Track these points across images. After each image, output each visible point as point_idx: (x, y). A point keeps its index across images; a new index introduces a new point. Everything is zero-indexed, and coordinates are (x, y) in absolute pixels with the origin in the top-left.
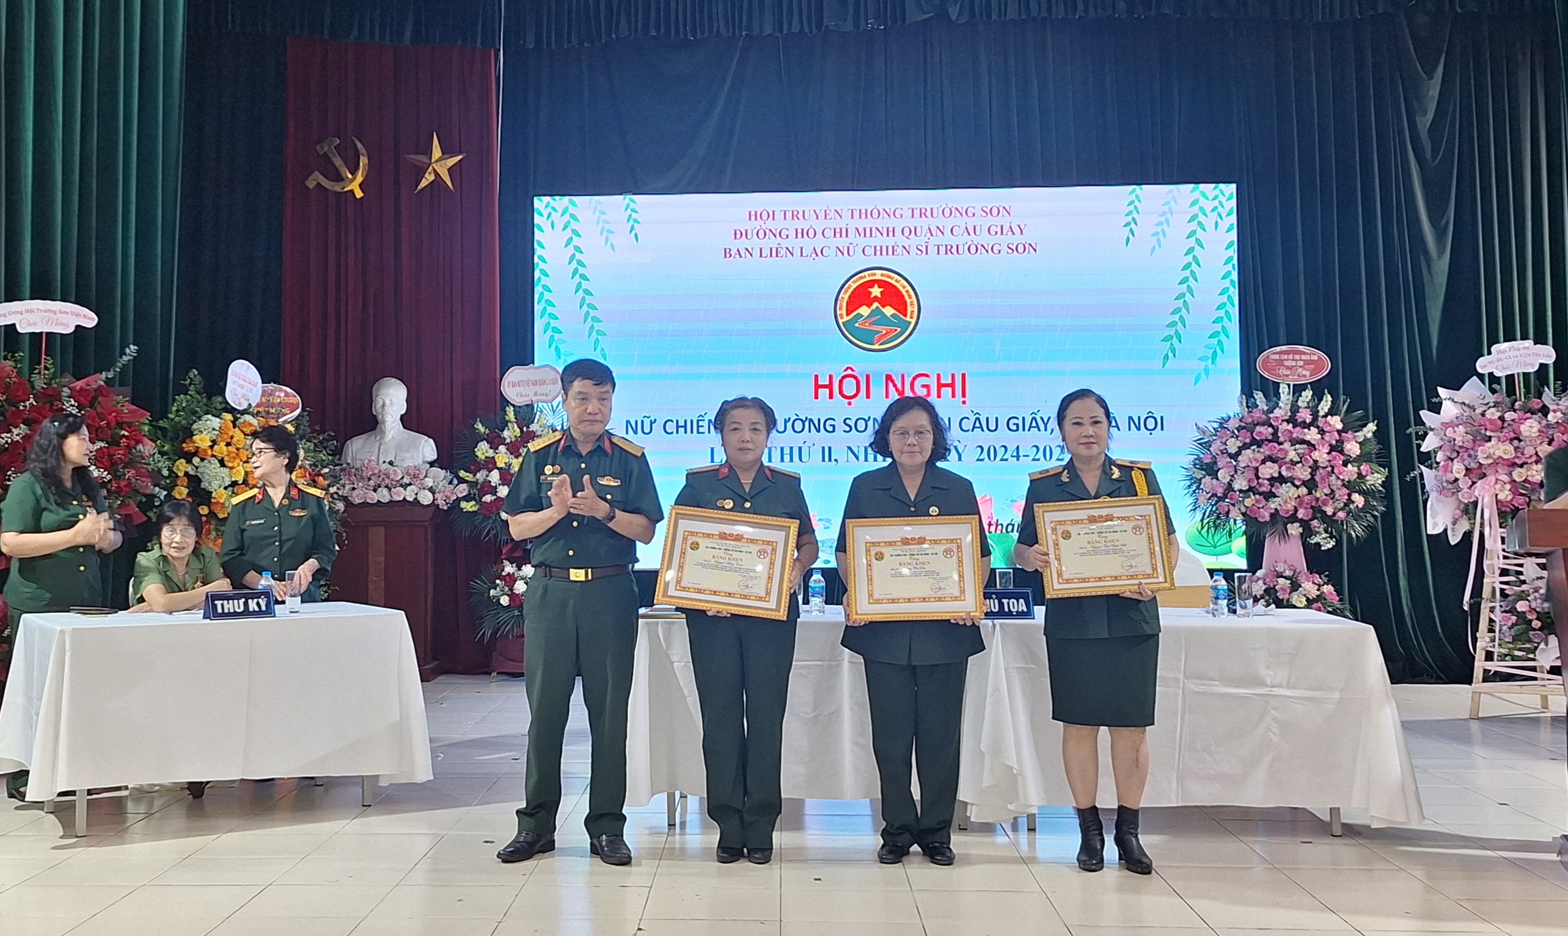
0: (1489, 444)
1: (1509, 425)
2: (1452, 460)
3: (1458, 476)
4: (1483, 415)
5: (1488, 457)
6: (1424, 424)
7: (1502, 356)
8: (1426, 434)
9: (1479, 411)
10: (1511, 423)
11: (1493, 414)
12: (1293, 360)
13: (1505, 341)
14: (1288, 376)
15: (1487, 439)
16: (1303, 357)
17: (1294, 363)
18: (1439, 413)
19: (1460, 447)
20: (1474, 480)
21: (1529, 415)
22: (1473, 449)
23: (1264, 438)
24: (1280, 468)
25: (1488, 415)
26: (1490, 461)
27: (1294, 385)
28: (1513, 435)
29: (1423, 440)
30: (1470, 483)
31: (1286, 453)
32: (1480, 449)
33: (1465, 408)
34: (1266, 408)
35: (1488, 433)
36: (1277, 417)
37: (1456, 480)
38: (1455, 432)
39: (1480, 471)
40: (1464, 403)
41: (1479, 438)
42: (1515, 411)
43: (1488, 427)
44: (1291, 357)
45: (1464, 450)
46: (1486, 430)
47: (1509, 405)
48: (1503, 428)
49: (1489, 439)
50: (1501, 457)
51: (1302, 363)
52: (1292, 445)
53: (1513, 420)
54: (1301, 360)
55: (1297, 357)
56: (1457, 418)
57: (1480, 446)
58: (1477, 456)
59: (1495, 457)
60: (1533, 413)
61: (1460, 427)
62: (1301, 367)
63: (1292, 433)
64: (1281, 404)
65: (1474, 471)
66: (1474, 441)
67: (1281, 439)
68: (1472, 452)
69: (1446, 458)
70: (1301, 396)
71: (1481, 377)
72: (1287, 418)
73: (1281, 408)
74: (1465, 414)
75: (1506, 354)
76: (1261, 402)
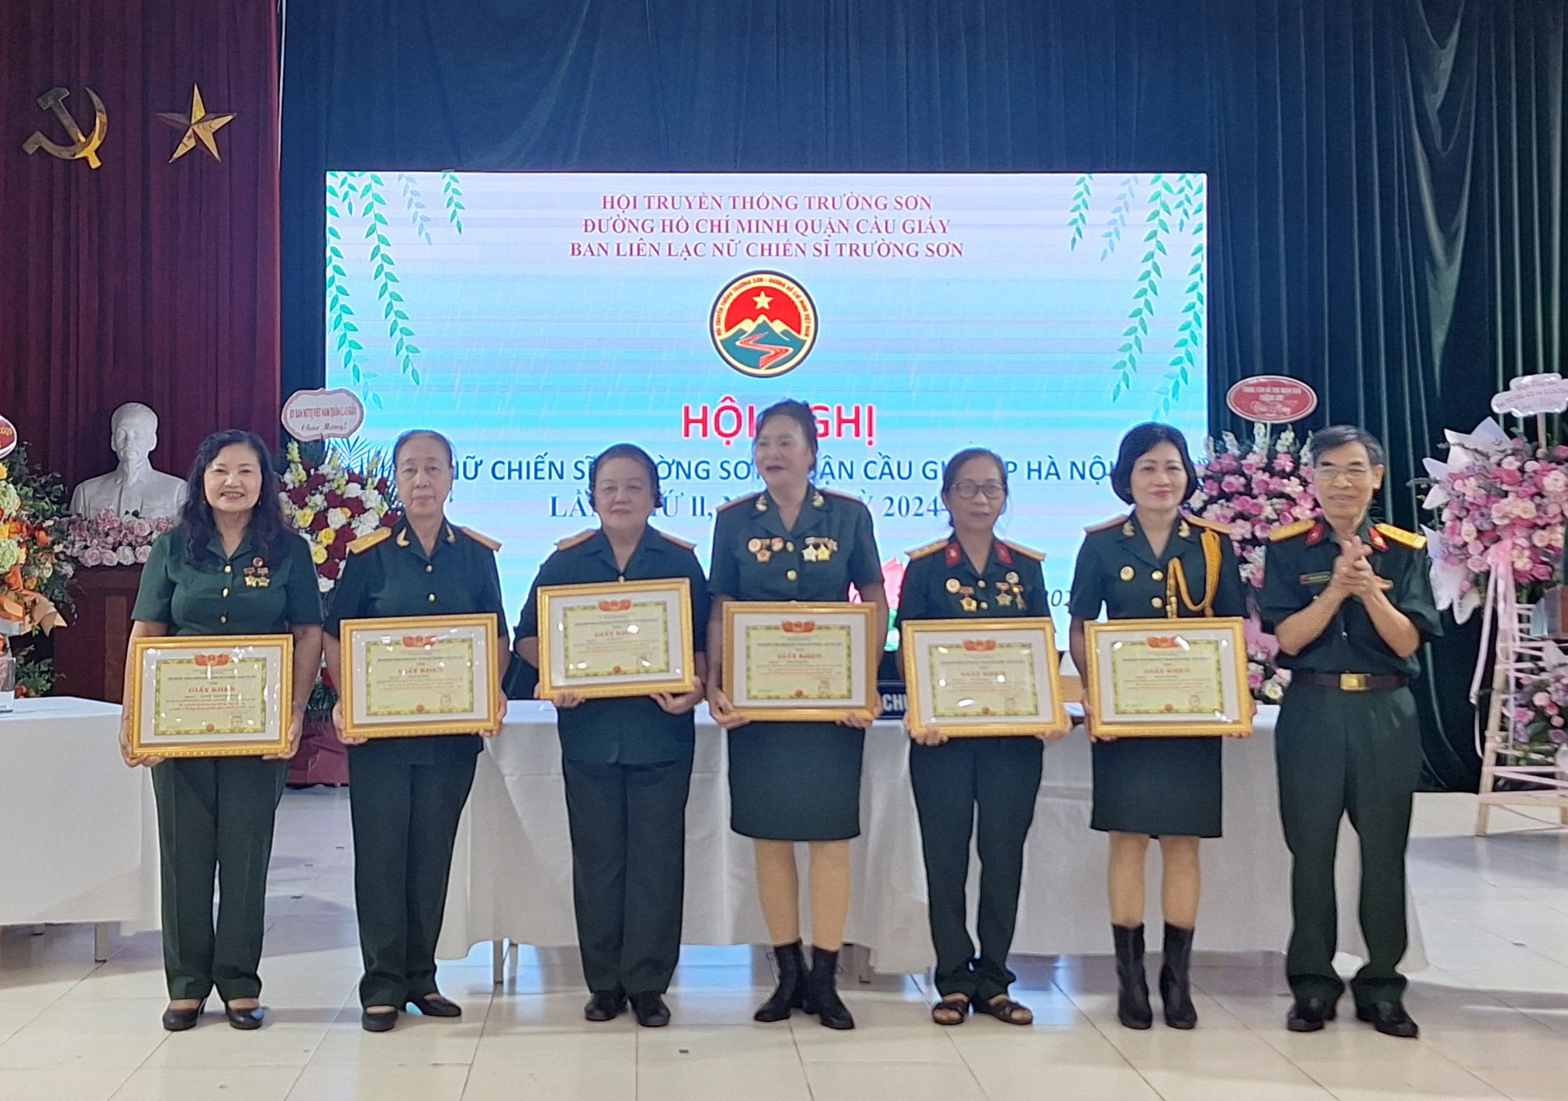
0: (1505, 501)
1: (1530, 477)
2: (1460, 519)
3: (1467, 539)
4: (1499, 464)
5: (1505, 516)
6: (1426, 475)
7: (1523, 392)
8: (1429, 488)
9: (1494, 459)
10: (1532, 474)
11: (1510, 464)
12: (1272, 394)
13: (1525, 374)
14: (1263, 413)
15: (1503, 494)
16: (1284, 390)
17: (1272, 398)
18: (1445, 461)
19: (1472, 504)
20: (1487, 544)
21: (1553, 465)
22: (1486, 507)
23: (1233, 490)
24: (1253, 526)
25: (1505, 465)
26: (1506, 522)
27: (1273, 426)
28: (1534, 490)
29: (1426, 495)
30: (1482, 548)
31: (1261, 508)
32: (1494, 506)
33: (1478, 456)
34: (1237, 453)
35: (1505, 487)
36: (1251, 465)
37: (1465, 544)
38: (1465, 485)
39: (1493, 534)
40: (1476, 450)
41: (1493, 493)
42: (1537, 460)
43: (1506, 479)
44: (1268, 390)
45: (1475, 507)
46: (1502, 483)
47: (1530, 453)
48: (1522, 481)
49: (1506, 494)
50: (1519, 518)
51: (1280, 398)
52: (1269, 499)
53: (1535, 472)
54: (1281, 394)
55: (1277, 390)
56: (1468, 468)
57: (1494, 502)
58: (1490, 515)
59: (1512, 516)
60: (1559, 463)
61: (1472, 479)
62: (1280, 402)
63: (1267, 484)
64: (1255, 448)
65: (1487, 534)
66: (1488, 497)
67: (1255, 491)
68: (1484, 510)
69: (1453, 517)
70: (1279, 438)
71: (1495, 417)
72: (1262, 465)
73: (1255, 453)
74: (1478, 463)
75: (1529, 390)
76: (1231, 445)
